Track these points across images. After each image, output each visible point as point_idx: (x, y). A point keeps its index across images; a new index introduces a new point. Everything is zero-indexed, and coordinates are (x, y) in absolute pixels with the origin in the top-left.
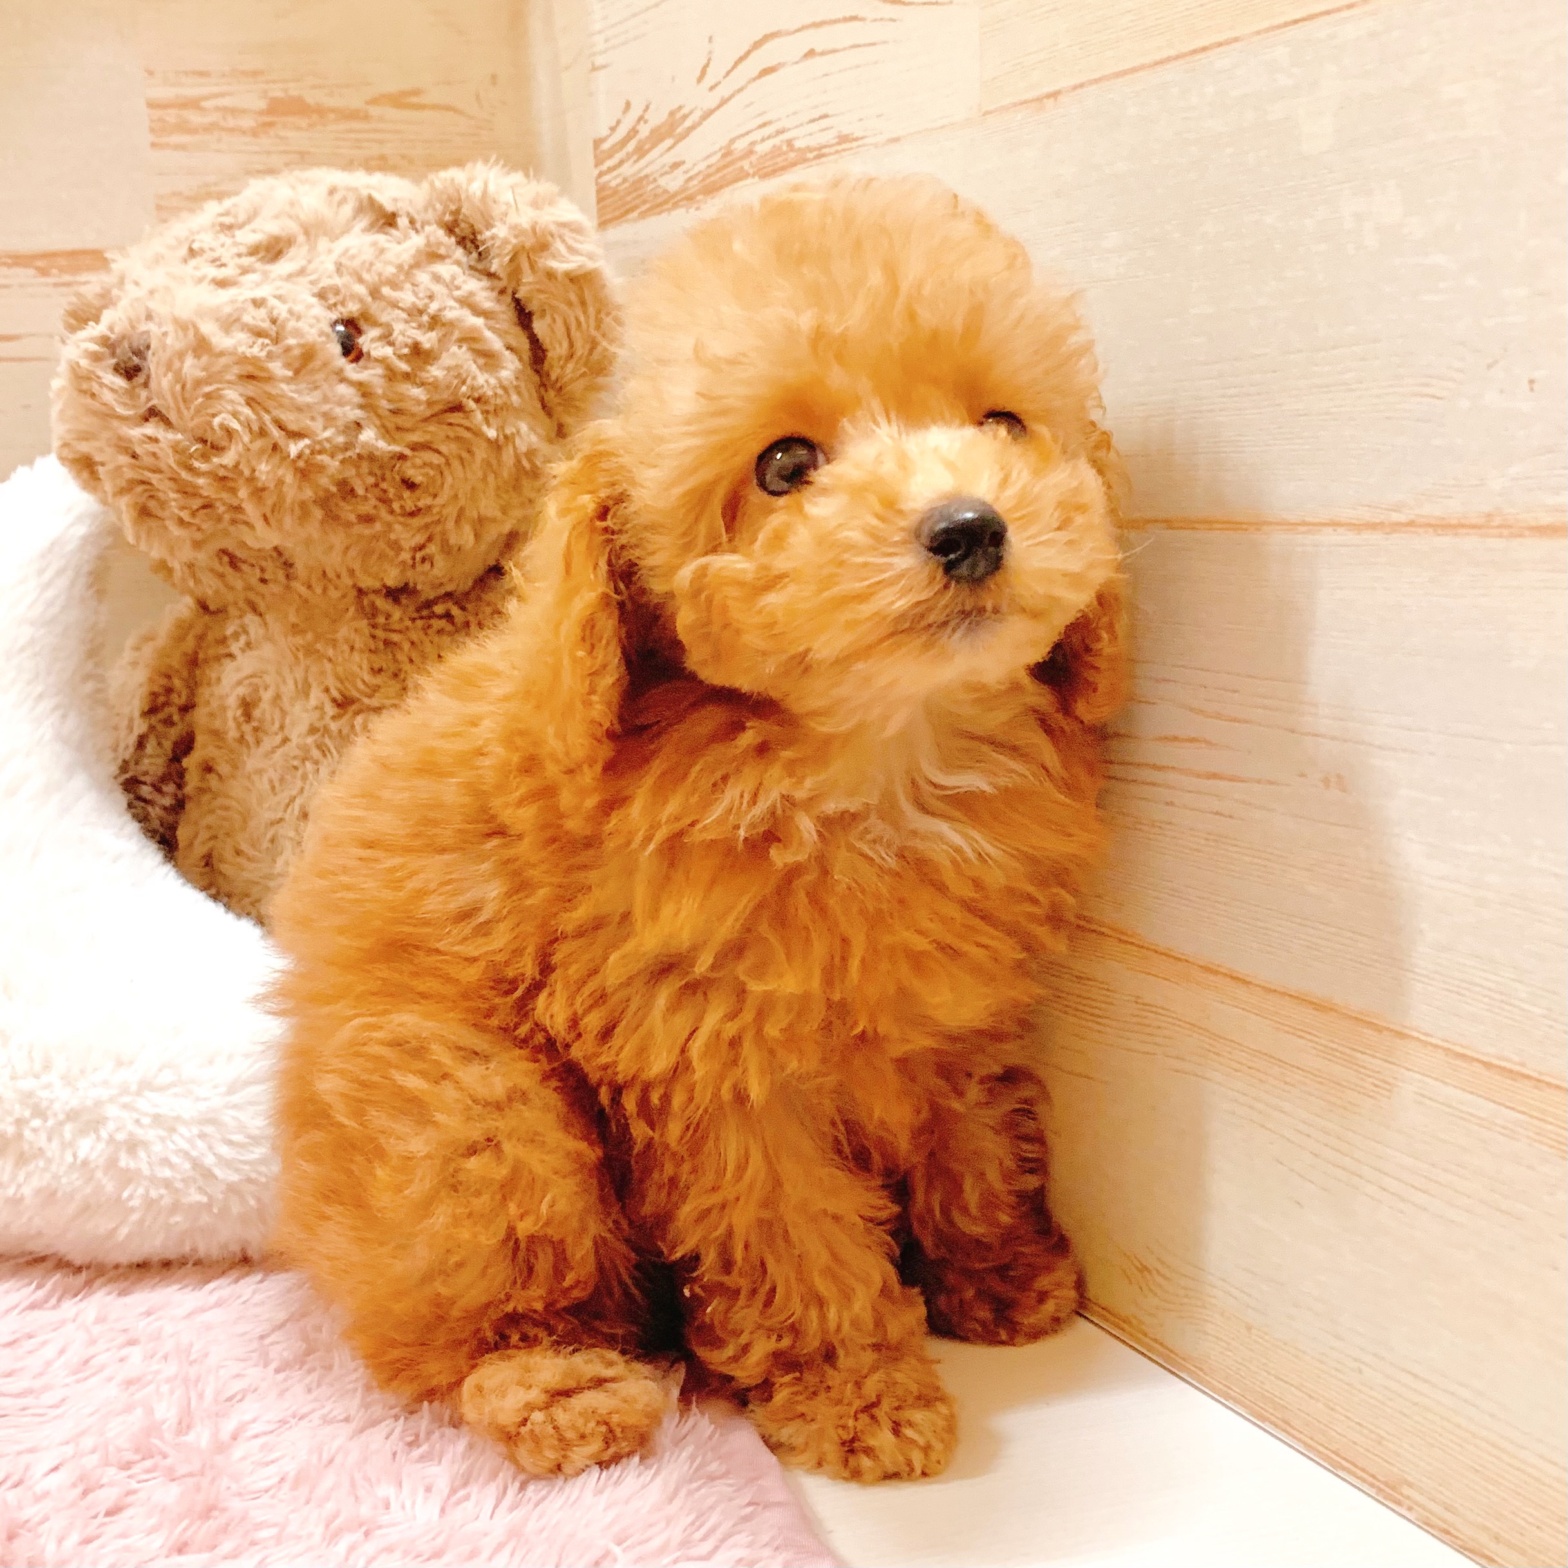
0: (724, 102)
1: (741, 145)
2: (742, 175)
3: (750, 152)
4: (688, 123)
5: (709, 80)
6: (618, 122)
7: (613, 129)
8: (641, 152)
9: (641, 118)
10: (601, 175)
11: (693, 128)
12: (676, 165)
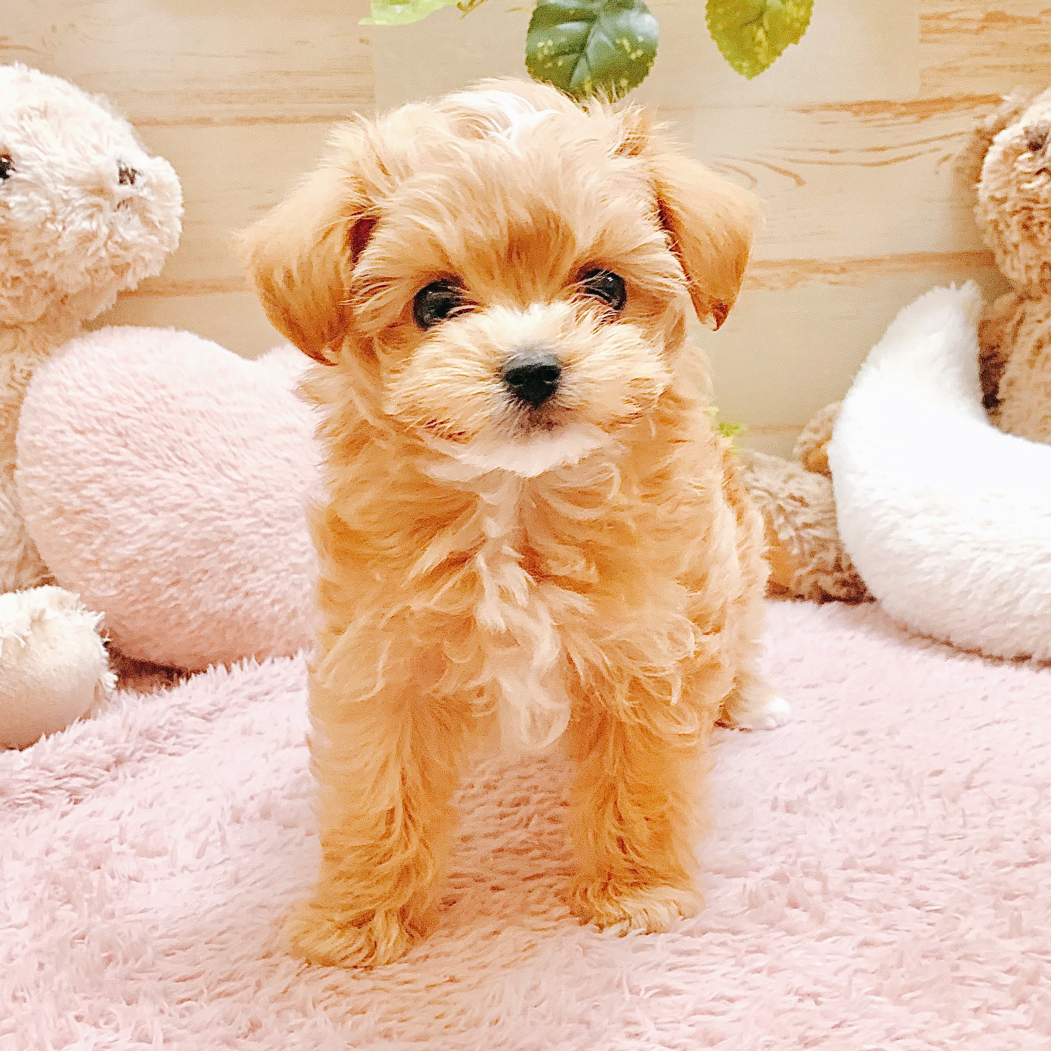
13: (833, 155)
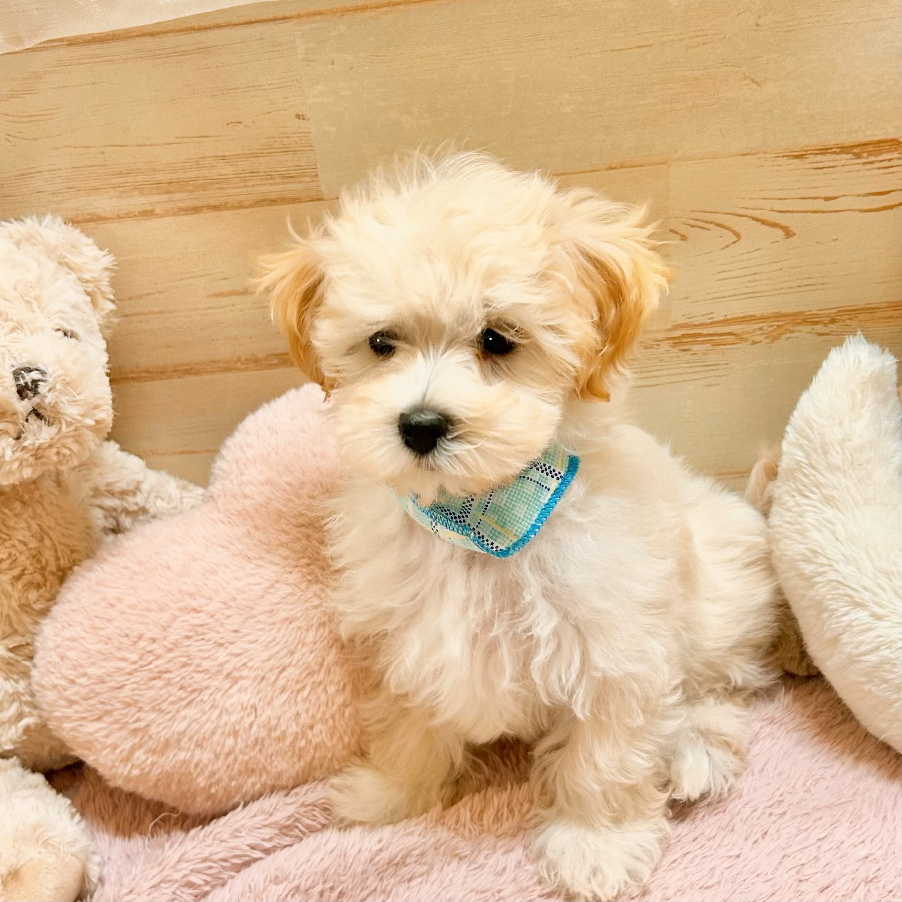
13: (828, 203)
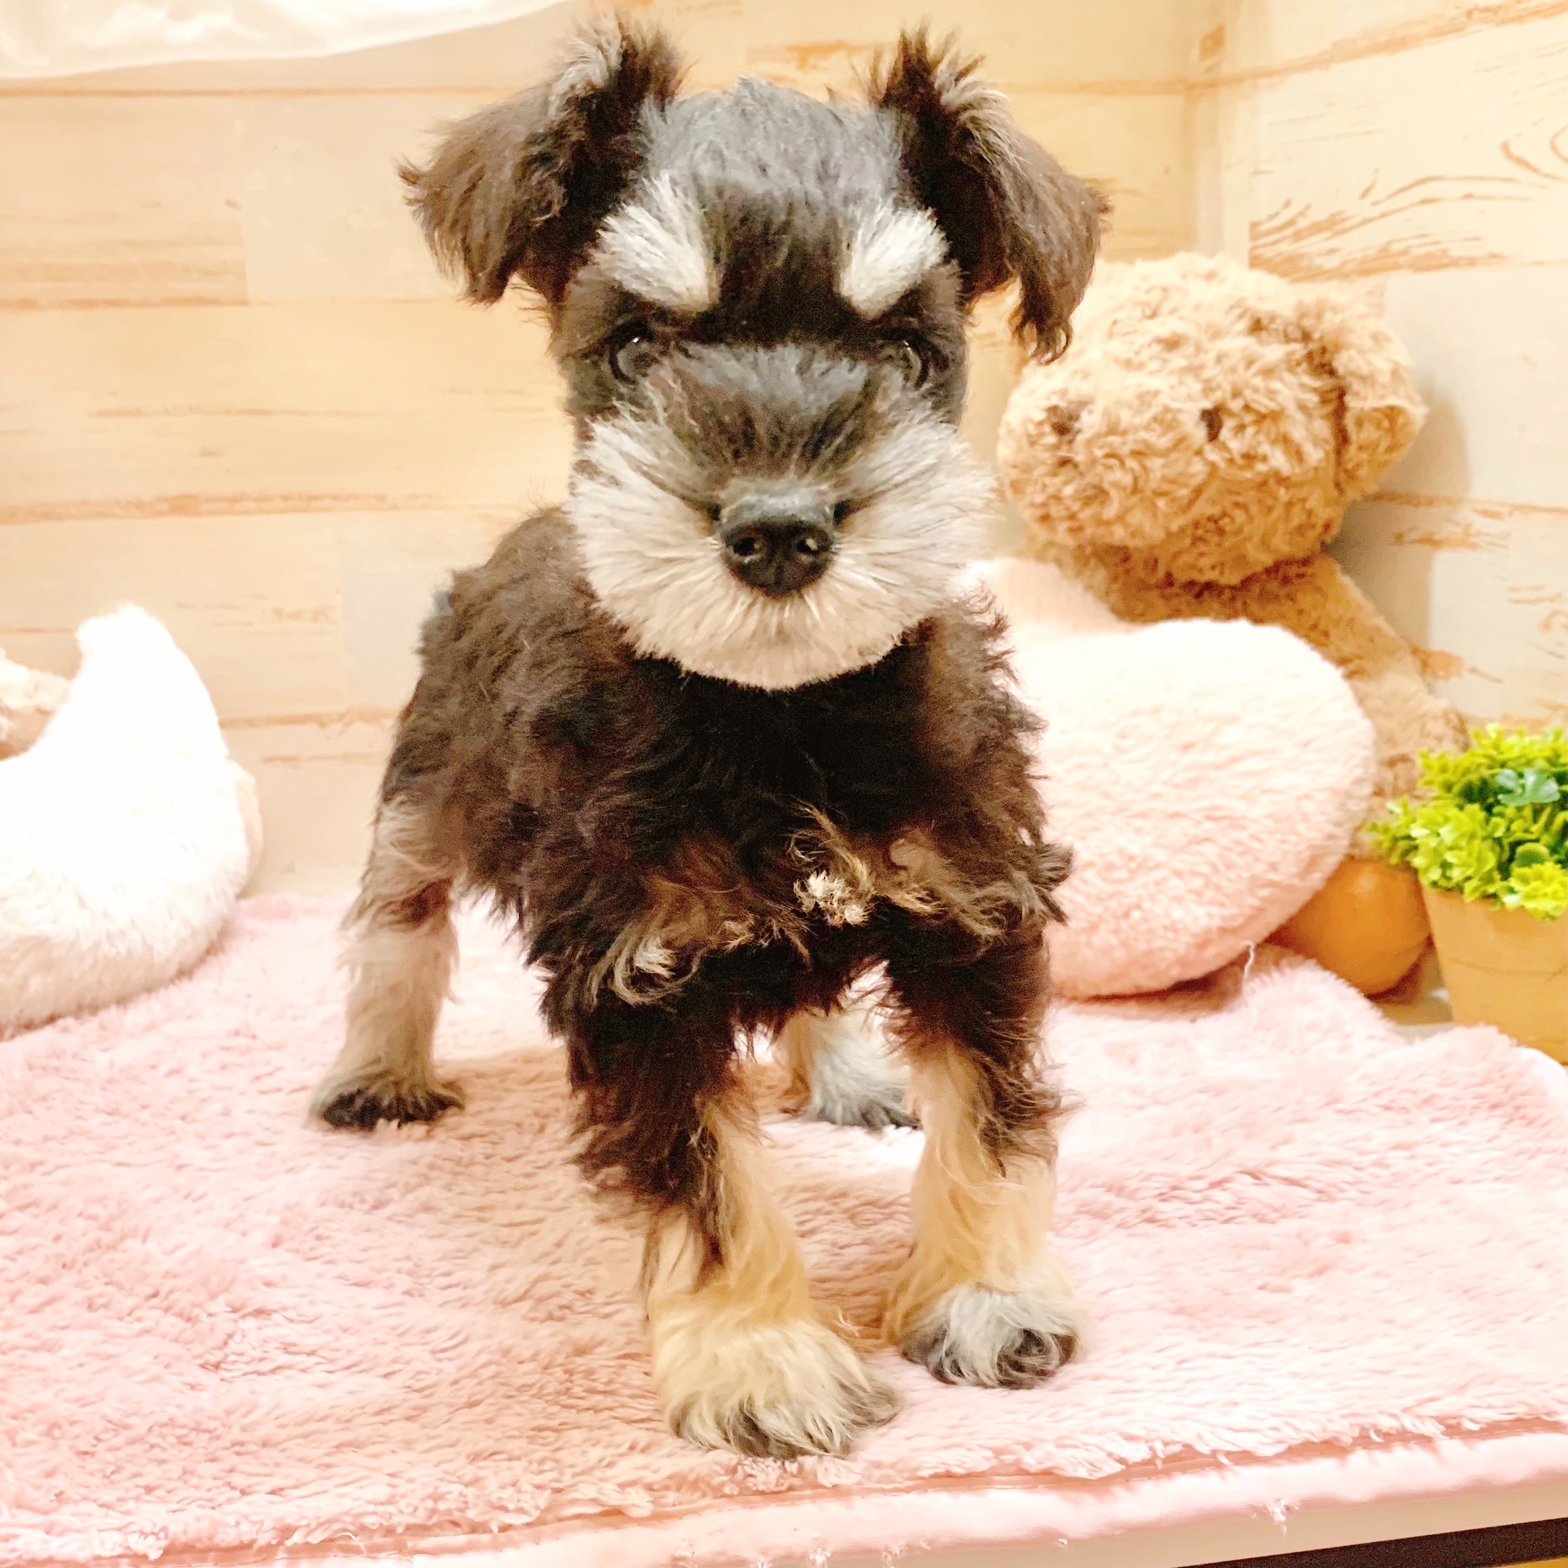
0: (1384, 215)
1: (1397, 247)
2: (1396, 267)
3: (1405, 252)
4: (1348, 224)
5: (1371, 198)
6: (1277, 214)
7: (1271, 217)
8: (1298, 236)
9: (1301, 214)
10: (1255, 248)
11: (1353, 227)
12: (1332, 251)
